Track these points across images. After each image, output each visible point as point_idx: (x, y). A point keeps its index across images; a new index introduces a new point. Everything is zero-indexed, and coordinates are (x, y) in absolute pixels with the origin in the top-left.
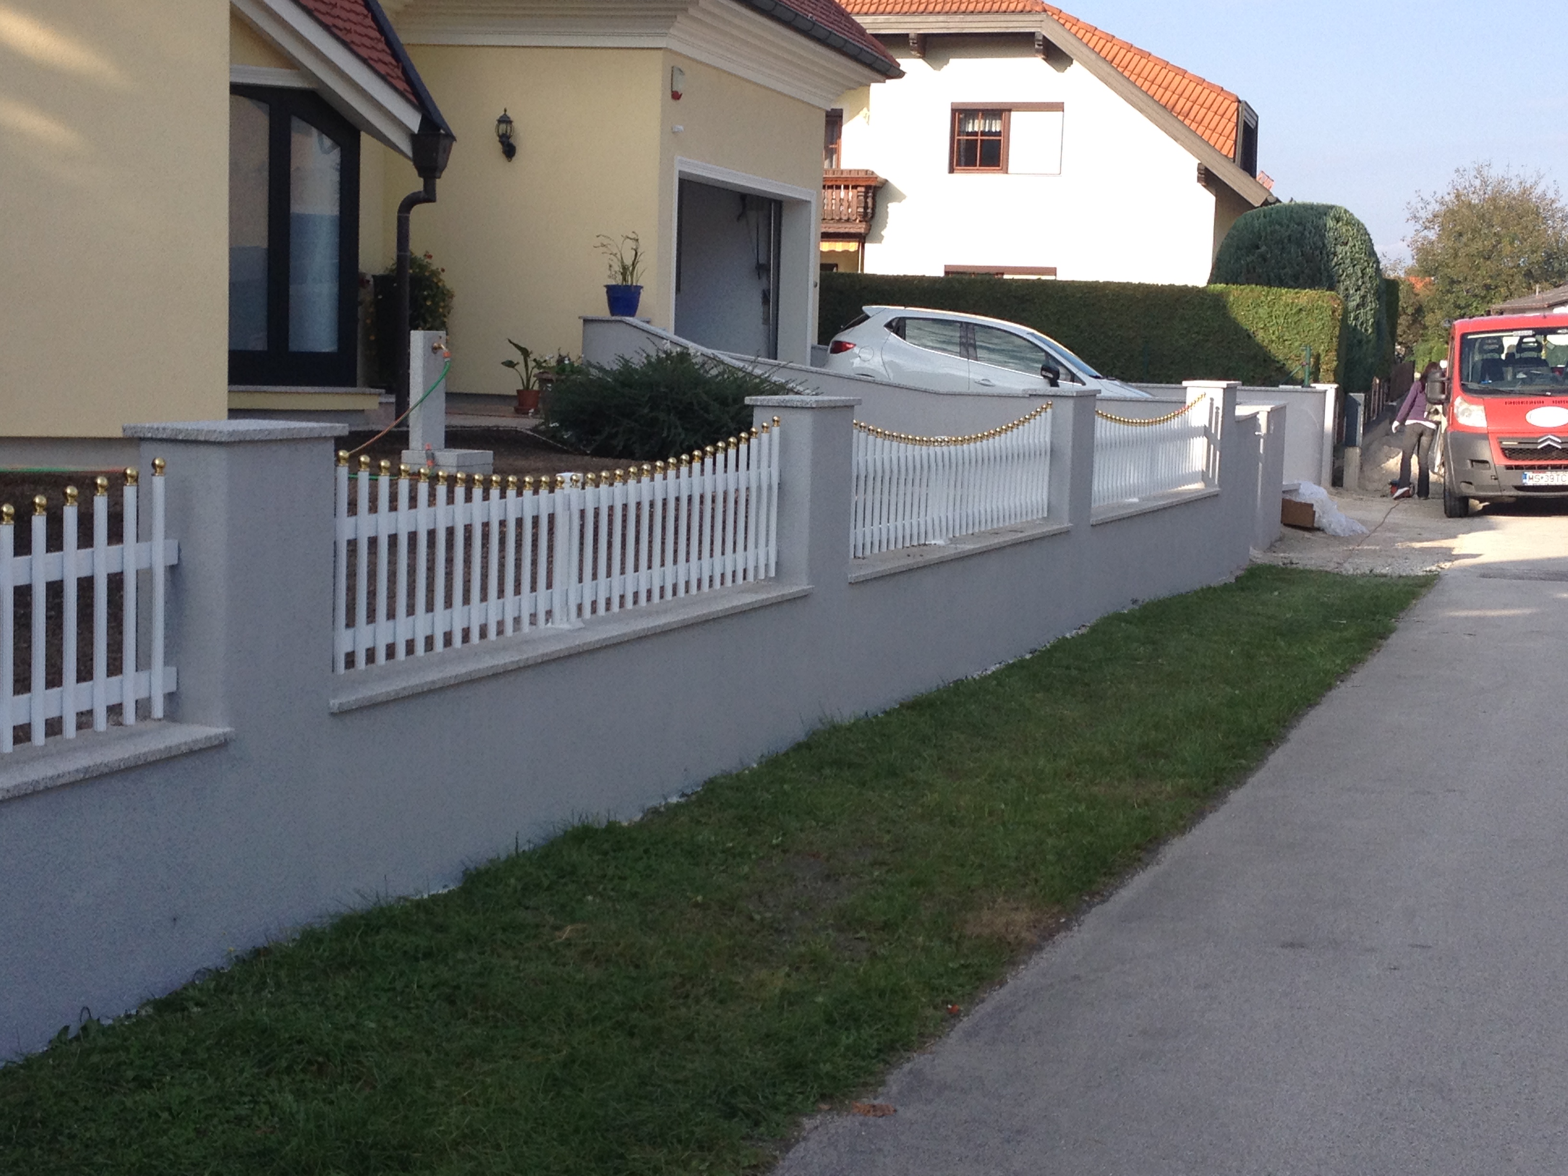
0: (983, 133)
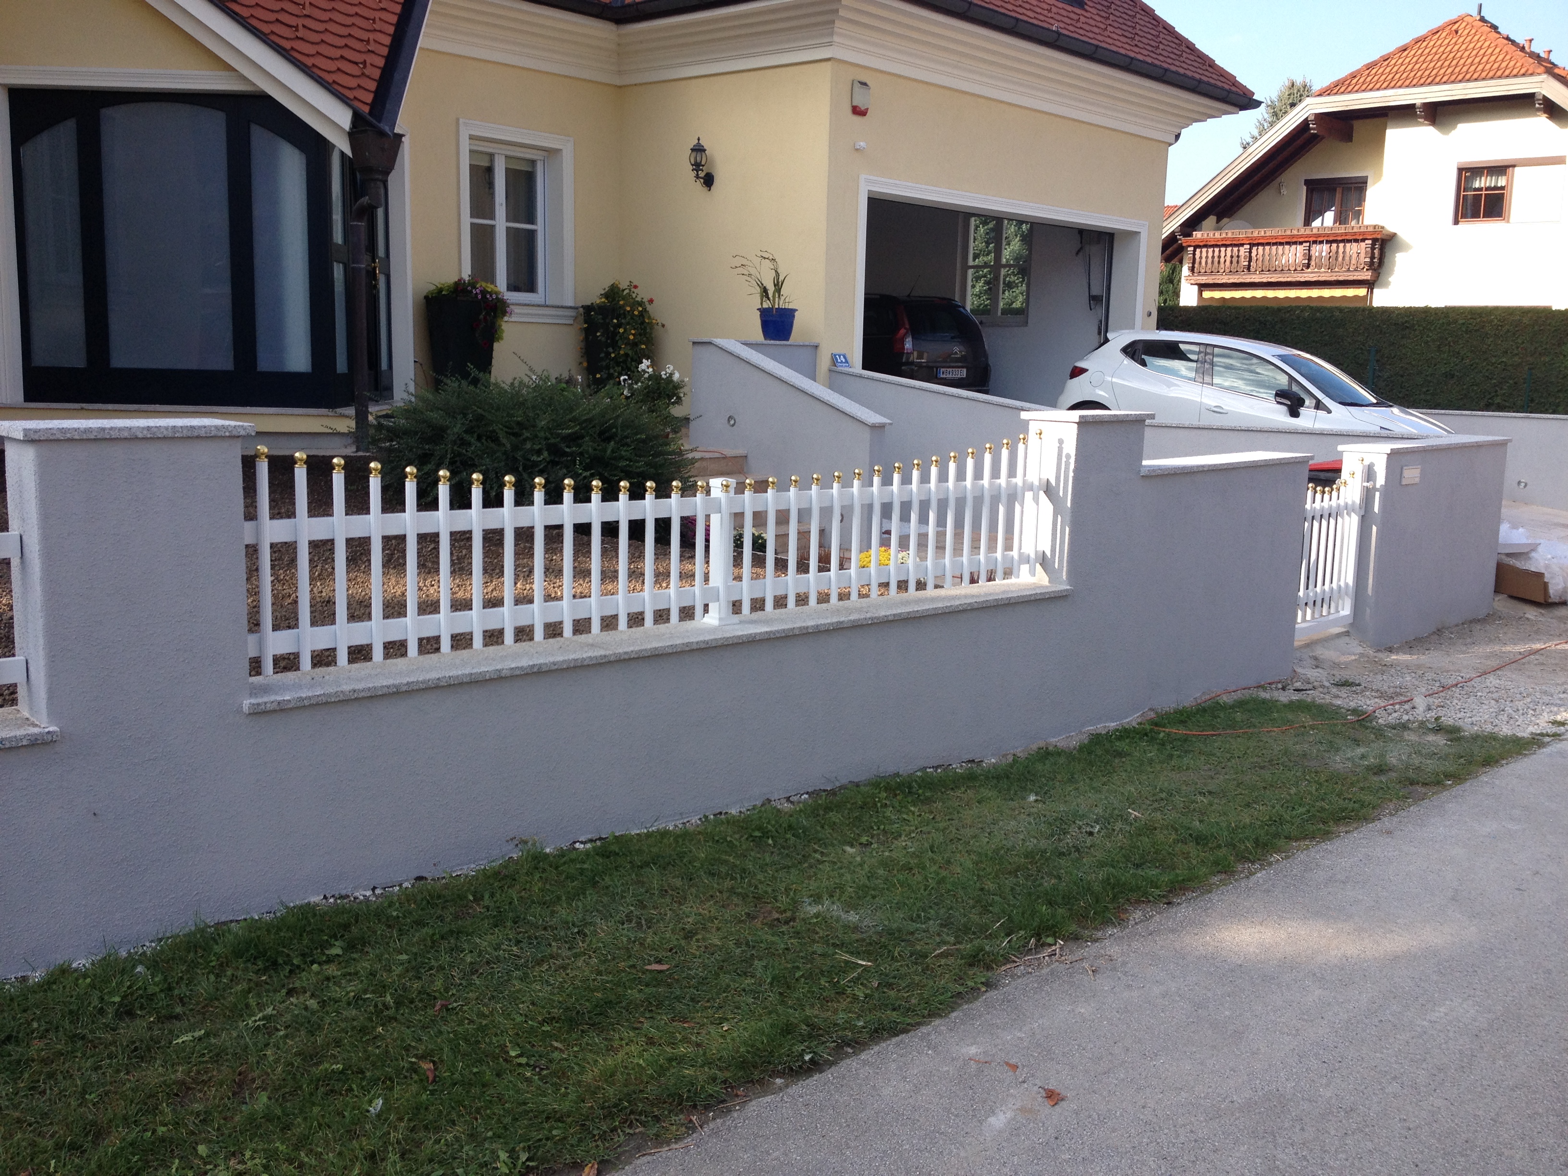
0: (1487, 189)
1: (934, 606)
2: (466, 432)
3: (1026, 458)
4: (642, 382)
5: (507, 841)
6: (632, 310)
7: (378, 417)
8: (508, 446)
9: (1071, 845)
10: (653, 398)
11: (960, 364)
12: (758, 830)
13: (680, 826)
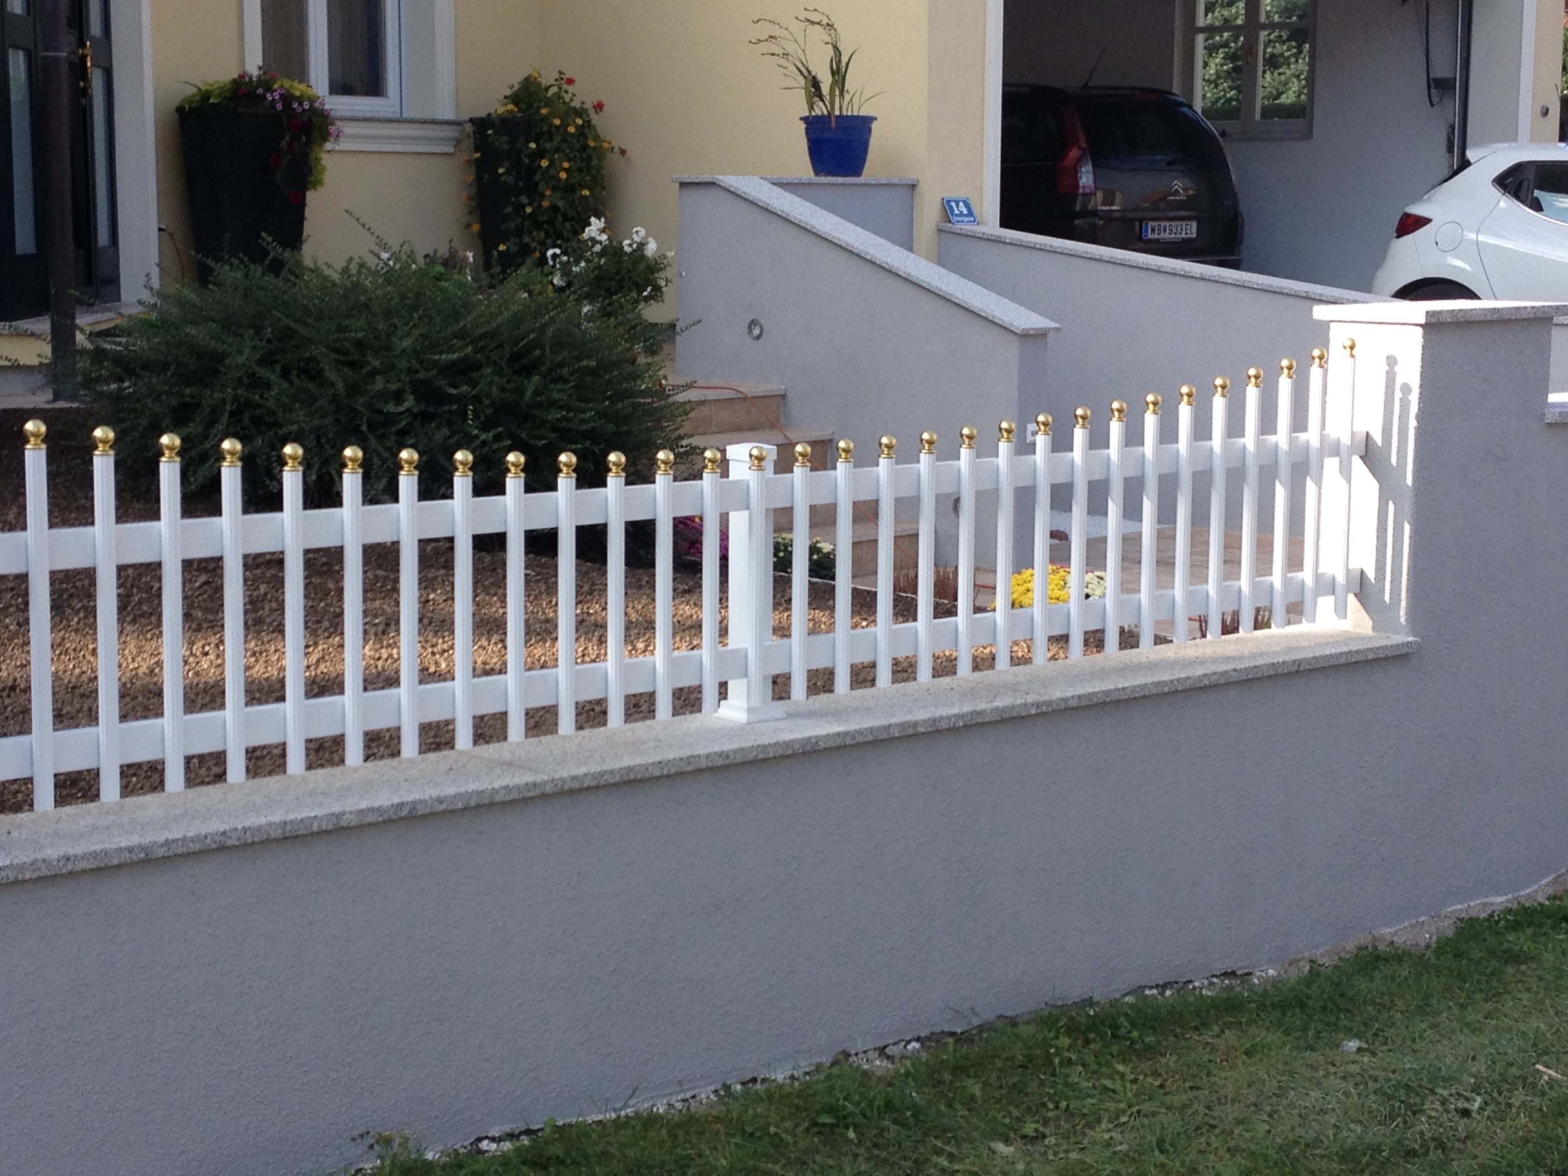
1: (1156, 679)
2: (261, 362)
3: (1325, 393)
4: (588, 261)
5: (353, 1139)
6: (565, 125)
7: (92, 336)
8: (340, 385)
9: (1428, 1136)
10: (608, 290)
11: (1184, 213)
12: (827, 1112)
13: (679, 1106)
